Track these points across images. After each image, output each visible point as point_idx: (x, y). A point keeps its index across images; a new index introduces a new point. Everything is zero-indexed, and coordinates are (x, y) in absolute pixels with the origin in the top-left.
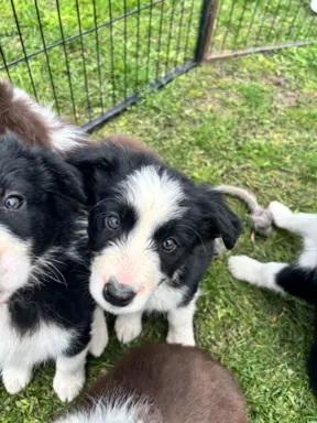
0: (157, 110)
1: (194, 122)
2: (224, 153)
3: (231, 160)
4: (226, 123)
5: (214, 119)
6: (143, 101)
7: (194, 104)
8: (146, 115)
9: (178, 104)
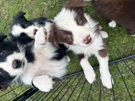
0: (5, 27)
1: (9, 16)
2: (20, 8)
3: (22, 6)
4: (10, 6)
5: (8, 9)
6: (2, 31)
7: (3, 15)
8: (7, 31)
9: (3, 21)
